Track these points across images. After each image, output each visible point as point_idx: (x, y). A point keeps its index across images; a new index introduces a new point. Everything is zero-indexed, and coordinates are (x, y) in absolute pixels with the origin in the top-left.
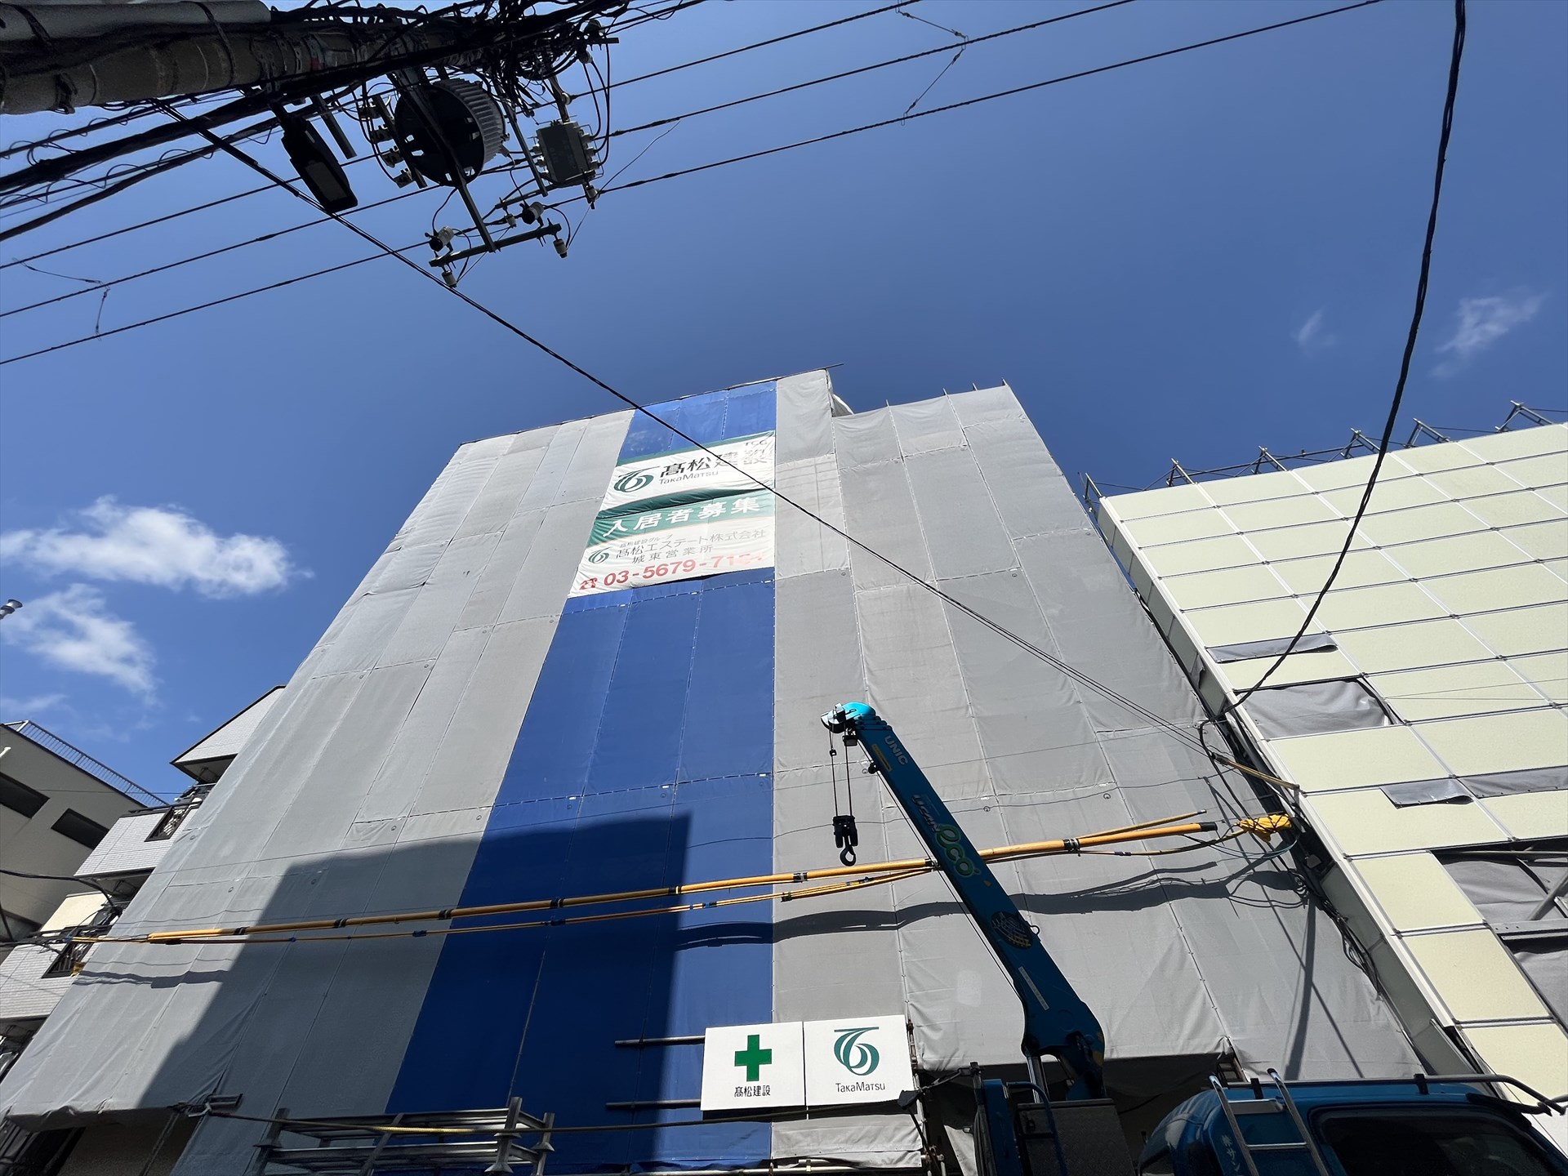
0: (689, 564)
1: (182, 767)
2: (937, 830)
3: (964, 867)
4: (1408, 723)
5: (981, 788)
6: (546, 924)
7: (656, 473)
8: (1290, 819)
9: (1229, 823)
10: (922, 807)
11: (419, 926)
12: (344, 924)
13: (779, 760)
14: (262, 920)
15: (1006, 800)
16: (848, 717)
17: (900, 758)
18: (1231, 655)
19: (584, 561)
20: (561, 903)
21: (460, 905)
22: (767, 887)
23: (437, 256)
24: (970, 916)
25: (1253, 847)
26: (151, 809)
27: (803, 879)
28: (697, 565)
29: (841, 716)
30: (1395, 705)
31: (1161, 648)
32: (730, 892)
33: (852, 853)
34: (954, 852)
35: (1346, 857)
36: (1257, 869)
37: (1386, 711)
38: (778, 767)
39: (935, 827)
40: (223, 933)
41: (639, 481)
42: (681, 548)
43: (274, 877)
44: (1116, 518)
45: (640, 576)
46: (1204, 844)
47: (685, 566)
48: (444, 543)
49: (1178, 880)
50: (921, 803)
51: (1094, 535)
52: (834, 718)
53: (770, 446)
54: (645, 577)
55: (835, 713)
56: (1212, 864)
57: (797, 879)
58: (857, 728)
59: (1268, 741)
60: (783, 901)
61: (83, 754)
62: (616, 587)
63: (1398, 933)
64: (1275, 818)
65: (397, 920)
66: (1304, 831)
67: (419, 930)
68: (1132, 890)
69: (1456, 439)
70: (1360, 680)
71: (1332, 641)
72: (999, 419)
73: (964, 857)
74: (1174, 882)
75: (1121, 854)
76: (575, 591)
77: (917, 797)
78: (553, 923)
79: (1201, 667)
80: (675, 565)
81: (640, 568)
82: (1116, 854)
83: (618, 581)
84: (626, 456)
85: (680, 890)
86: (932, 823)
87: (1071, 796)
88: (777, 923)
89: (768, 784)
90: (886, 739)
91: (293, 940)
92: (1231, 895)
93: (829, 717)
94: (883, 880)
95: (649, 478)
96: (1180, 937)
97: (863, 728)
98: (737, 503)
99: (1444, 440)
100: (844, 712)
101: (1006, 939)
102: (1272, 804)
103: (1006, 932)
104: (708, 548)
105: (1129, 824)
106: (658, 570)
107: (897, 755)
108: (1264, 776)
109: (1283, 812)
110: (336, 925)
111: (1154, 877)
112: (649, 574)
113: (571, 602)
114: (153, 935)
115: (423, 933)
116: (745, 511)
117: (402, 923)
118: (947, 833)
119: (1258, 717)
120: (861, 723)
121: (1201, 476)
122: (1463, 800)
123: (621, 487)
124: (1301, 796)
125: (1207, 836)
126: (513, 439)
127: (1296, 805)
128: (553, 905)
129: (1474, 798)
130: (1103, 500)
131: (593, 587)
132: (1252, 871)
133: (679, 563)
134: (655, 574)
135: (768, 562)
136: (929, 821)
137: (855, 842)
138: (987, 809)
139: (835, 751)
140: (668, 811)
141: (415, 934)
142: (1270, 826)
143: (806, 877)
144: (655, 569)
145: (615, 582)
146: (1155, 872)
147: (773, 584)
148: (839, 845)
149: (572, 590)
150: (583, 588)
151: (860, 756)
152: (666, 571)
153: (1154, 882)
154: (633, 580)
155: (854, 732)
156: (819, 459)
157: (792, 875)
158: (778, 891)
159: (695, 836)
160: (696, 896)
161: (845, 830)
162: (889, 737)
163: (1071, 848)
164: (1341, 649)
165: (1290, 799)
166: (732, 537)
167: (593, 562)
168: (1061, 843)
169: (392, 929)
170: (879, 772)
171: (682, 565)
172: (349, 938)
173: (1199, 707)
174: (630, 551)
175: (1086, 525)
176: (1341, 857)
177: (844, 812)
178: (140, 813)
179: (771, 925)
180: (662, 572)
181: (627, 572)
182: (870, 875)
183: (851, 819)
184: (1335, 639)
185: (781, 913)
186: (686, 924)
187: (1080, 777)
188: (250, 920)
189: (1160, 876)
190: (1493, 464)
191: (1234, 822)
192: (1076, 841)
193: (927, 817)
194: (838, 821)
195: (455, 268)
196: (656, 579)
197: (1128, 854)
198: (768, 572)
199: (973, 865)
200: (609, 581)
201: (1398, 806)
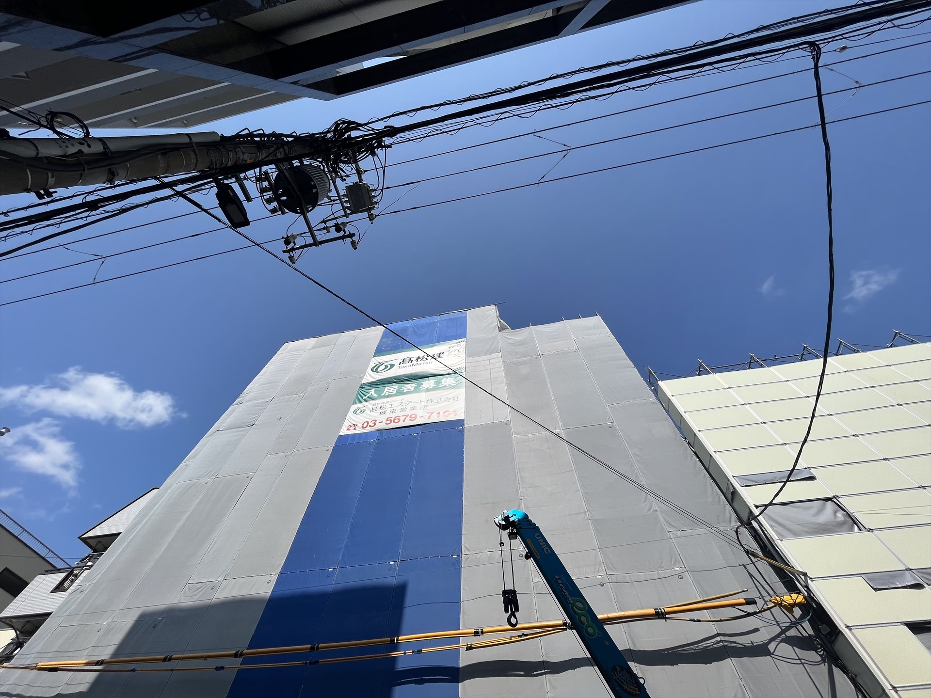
0: (413, 416)
1: (85, 541)
2: (572, 602)
3: (590, 630)
4: (870, 530)
5: (597, 570)
6: (306, 663)
7: (396, 363)
8: (804, 597)
9: (764, 599)
10: (561, 585)
11: (220, 662)
12: (170, 659)
13: (465, 546)
14: (116, 653)
15: (614, 578)
16: (511, 519)
17: (545, 549)
18: (751, 481)
19: (350, 414)
20: (318, 648)
21: (249, 647)
22: (456, 639)
23: (287, 248)
24: (596, 668)
25: (784, 619)
26: (60, 570)
27: (480, 633)
28: (418, 417)
29: (506, 519)
30: (859, 517)
31: (705, 475)
32: (431, 642)
33: (515, 617)
34: (583, 618)
35: (847, 627)
36: (788, 634)
37: (855, 522)
38: (465, 551)
39: (570, 599)
40: (87, 664)
41: (386, 367)
42: (409, 407)
43: (128, 621)
44: (669, 394)
45: (384, 423)
46: (749, 615)
47: (411, 417)
48: (268, 400)
49: (735, 642)
50: (560, 582)
51: (656, 403)
52: (502, 520)
53: (463, 347)
54: (386, 424)
55: (503, 517)
56: (756, 630)
57: (476, 634)
58: (517, 527)
59: (782, 540)
60: (467, 650)
61: (24, 530)
62: (369, 429)
63: (894, 688)
64: (794, 596)
65: (206, 658)
66: (815, 606)
67: (219, 665)
68: (704, 648)
69: (865, 351)
70: (834, 500)
71: (812, 474)
72: (596, 334)
73: (590, 622)
74: (733, 645)
75: (694, 621)
76: (344, 431)
77: (557, 577)
78: (310, 663)
79: (732, 489)
80: (405, 417)
81: (383, 418)
82: (691, 620)
83: (370, 426)
84: (379, 352)
85: (397, 640)
86: (568, 596)
87: (656, 577)
88: (463, 668)
89: (458, 562)
90: (536, 535)
91: (133, 670)
92: (772, 654)
93: (499, 519)
94: (535, 636)
95: (392, 366)
96: (741, 686)
97: (520, 528)
98: (443, 381)
99: (858, 351)
100: (508, 516)
101: (622, 687)
102: (792, 587)
103: (621, 681)
104: (425, 407)
105: (696, 598)
106: (394, 419)
107: (543, 547)
108: (783, 566)
109: (799, 592)
110: (165, 660)
111: (718, 639)
112: (389, 422)
113: (341, 438)
114: (40, 664)
115: (222, 668)
116: (447, 385)
117: (208, 660)
118: (578, 604)
119: (773, 524)
120: (519, 524)
121: (717, 369)
122: (918, 586)
123: (375, 369)
124: (809, 581)
125: (750, 609)
126: (315, 341)
127: (807, 587)
128: (312, 649)
129: (925, 585)
130: (660, 383)
131: (355, 429)
132: (784, 635)
133: (407, 416)
134: (393, 422)
135: (460, 416)
136: (566, 595)
137: (517, 609)
138: (602, 585)
139: (503, 543)
140: (392, 580)
141: (217, 669)
142: (791, 602)
143: (482, 632)
144: (392, 419)
145: (368, 426)
146: (718, 635)
147: (463, 429)
148: (506, 611)
149: (342, 430)
150: (348, 429)
151: (519, 546)
152: (399, 420)
153: (718, 642)
154: (379, 426)
155: (515, 530)
156: (492, 356)
157: (473, 631)
158: (463, 642)
159: (410, 599)
160: (409, 645)
161: (510, 600)
162: (538, 534)
163: (660, 615)
164: (819, 479)
165: (803, 583)
166: (439, 401)
167: (356, 413)
168: (652, 611)
169: (200, 664)
170: (532, 558)
171: (409, 416)
172: (172, 670)
173: (734, 516)
174: (378, 408)
175: (651, 397)
176: (844, 627)
177: (509, 587)
178: (51, 572)
179: (458, 669)
180: (396, 421)
181: (376, 421)
182: (526, 632)
183: (514, 592)
184: (814, 472)
185: (465, 659)
186: (401, 666)
187: (662, 562)
188: (106, 654)
189: (722, 638)
190: (890, 366)
191: (767, 598)
192: (663, 610)
193: (564, 592)
194: (505, 593)
195: (296, 254)
196: (393, 425)
197: (699, 621)
198: (461, 422)
199: (596, 629)
200: (365, 426)
201: (876, 590)
